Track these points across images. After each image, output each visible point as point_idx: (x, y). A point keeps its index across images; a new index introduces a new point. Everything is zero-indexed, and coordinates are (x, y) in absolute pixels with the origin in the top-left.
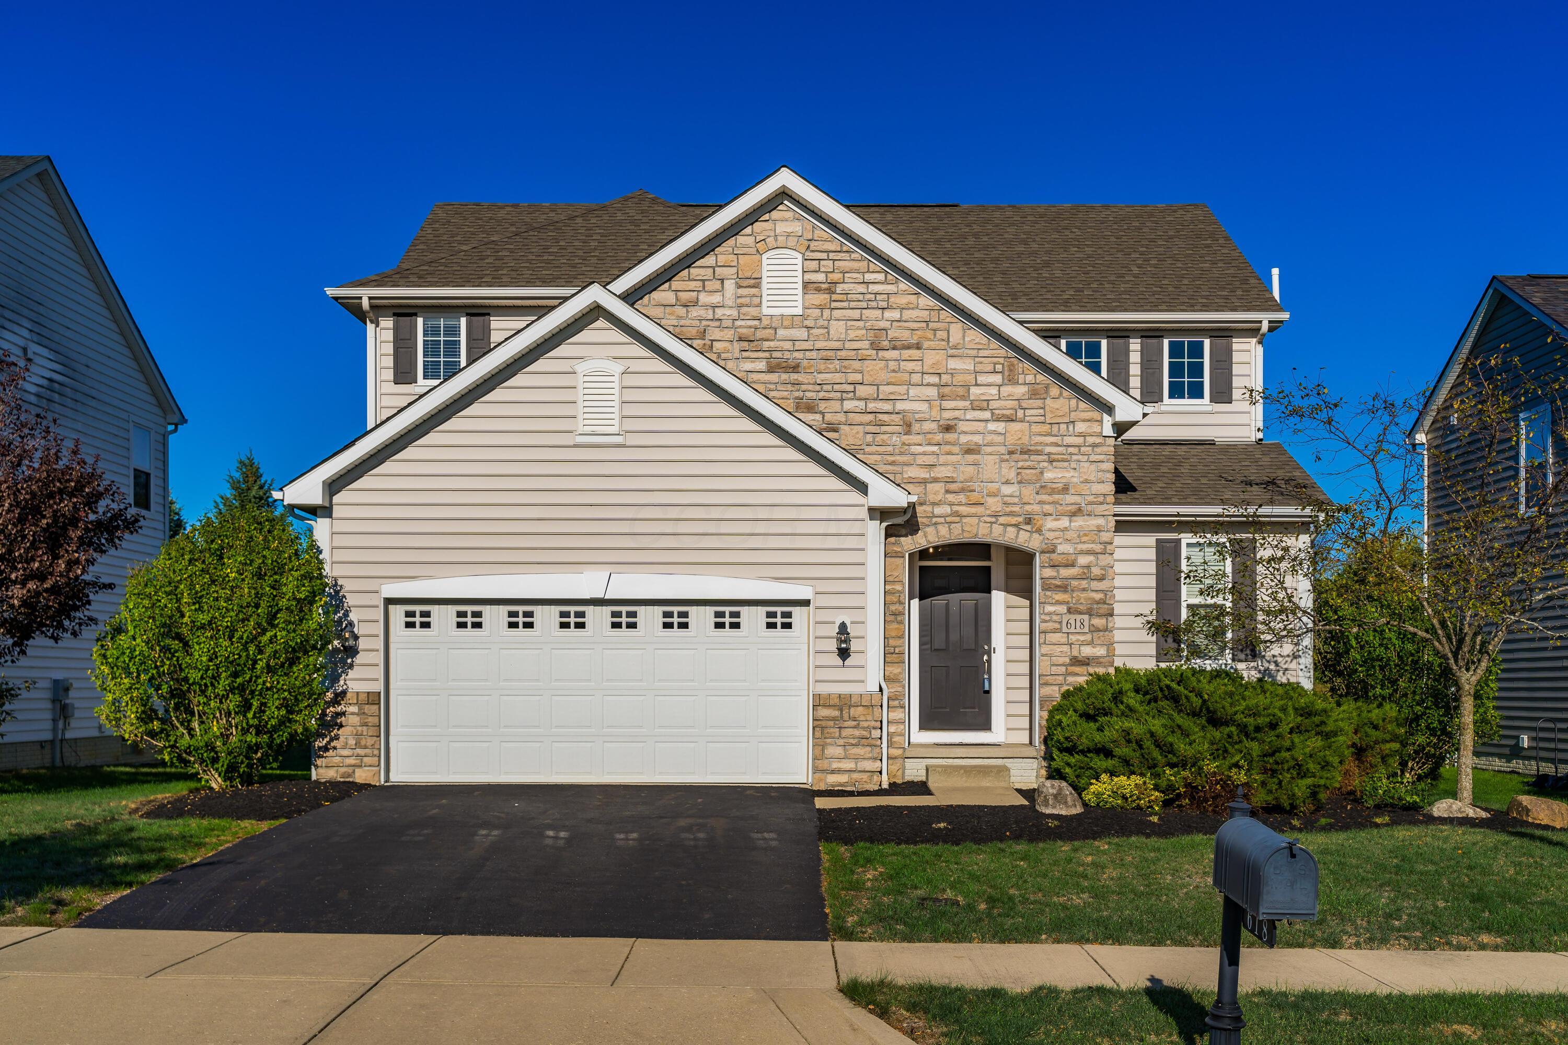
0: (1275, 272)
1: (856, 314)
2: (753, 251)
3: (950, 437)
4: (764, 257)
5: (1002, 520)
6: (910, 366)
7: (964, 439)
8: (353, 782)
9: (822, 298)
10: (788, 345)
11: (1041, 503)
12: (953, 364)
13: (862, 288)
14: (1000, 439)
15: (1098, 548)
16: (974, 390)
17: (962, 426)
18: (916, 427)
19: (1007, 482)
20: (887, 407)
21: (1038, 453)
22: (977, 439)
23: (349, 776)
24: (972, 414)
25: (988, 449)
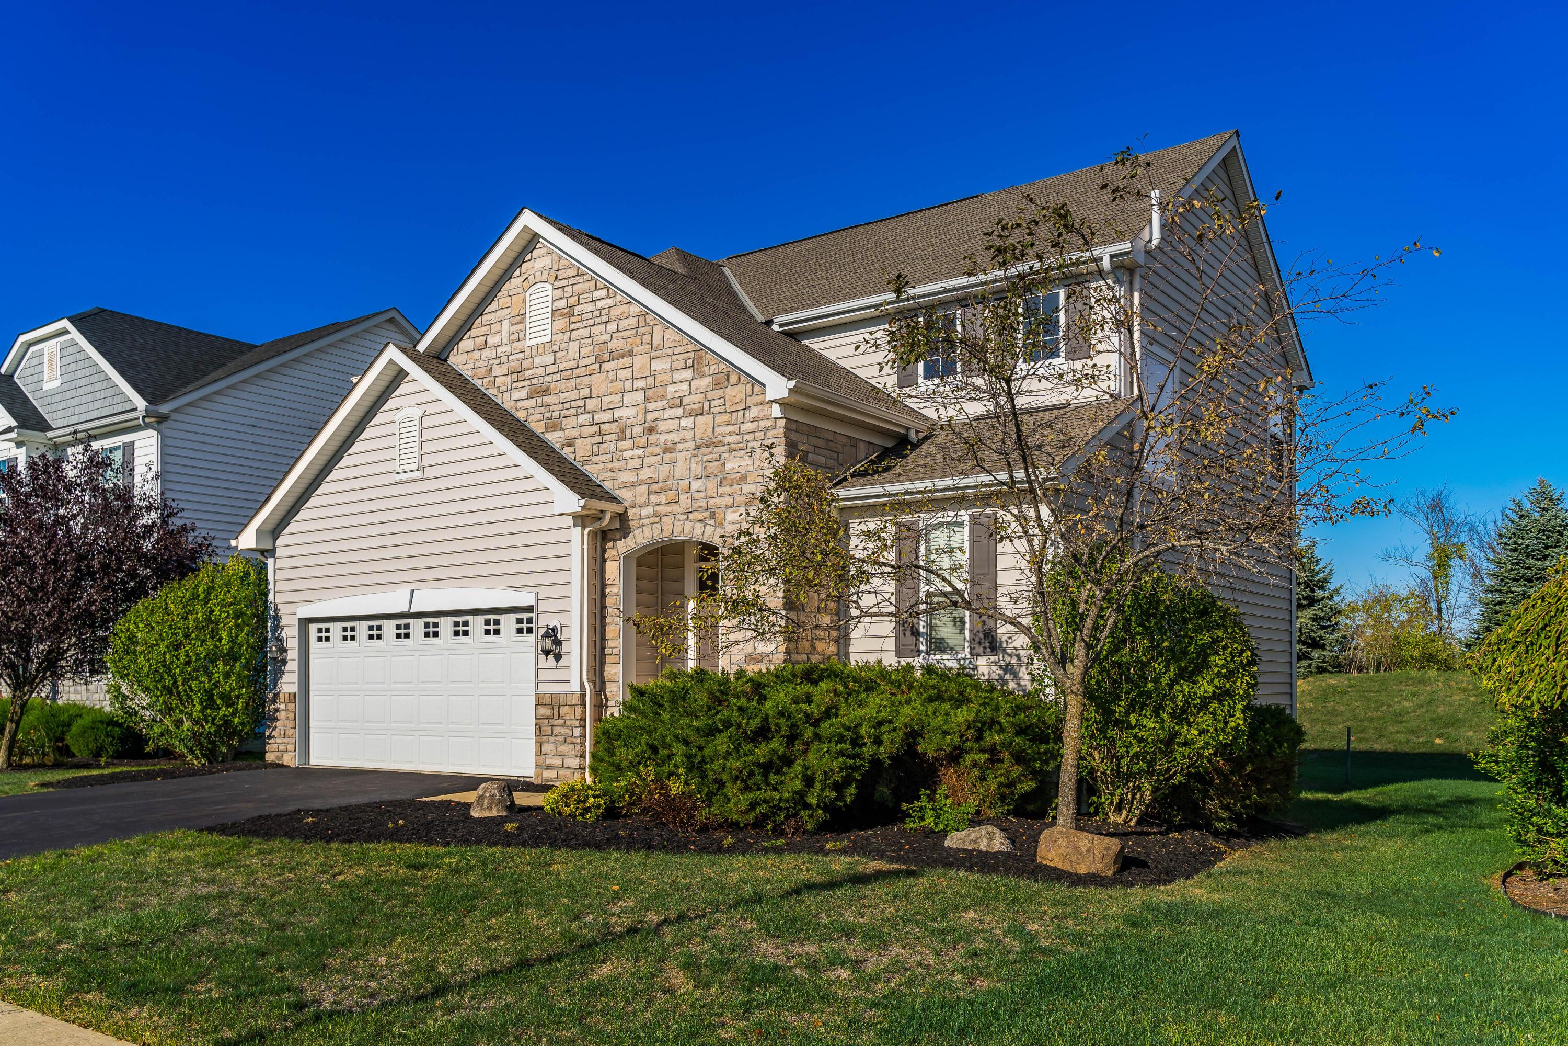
1: (587, 332)
2: (520, 290)
3: (653, 438)
4: (528, 294)
5: (692, 516)
6: (624, 374)
7: (663, 438)
9: (564, 322)
10: (542, 371)
11: (723, 495)
12: (655, 365)
13: (591, 307)
14: (689, 435)
16: (671, 389)
17: (662, 426)
18: (628, 433)
19: (696, 478)
20: (608, 416)
21: (721, 444)
22: (672, 437)
24: (669, 413)
25: (680, 447)
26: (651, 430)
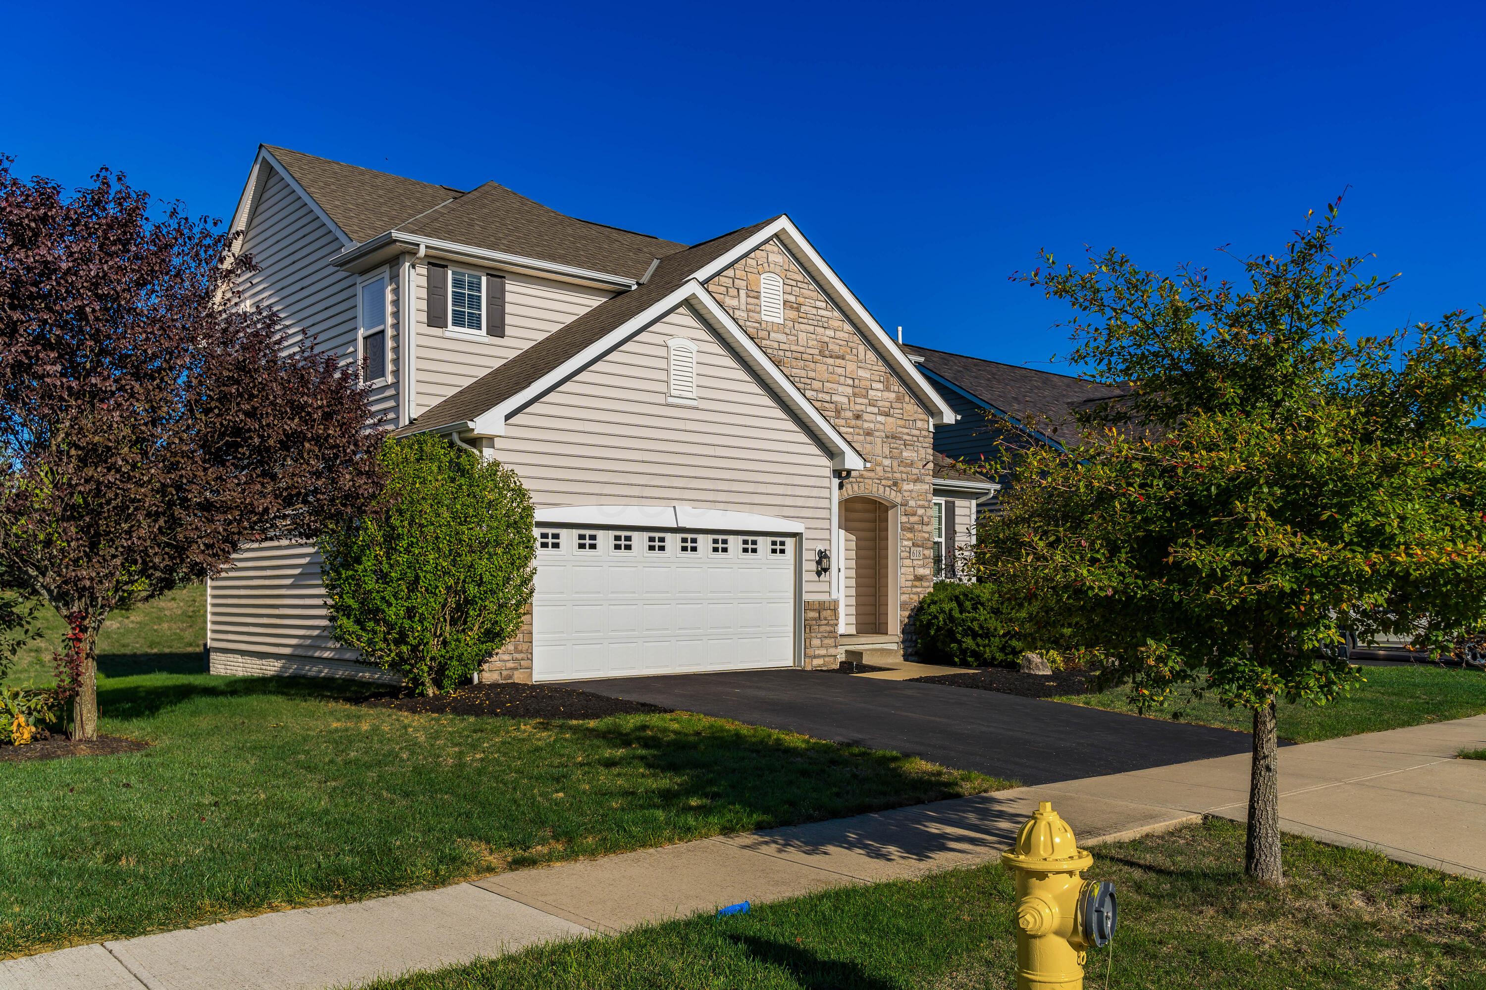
0: (900, 328)
1: (811, 329)
2: (756, 271)
3: (859, 423)
4: (763, 276)
5: (883, 482)
6: (840, 371)
7: (866, 425)
8: (514, 683)
9: (793, 314)
10: (776, 345)
11: (901, 472)
12: (861, 373)
13: (814, 311)
14: (882, 427)
15: (926, 504)
16: (870, 392)
17: (866, 416)
18: (842, 414)
19: (886, 457)
20: (828, 398)
21: (900, 439)
22: (872, 426)
23: (510, 677)
24: (870, 409)
25: (877, 434)
26: (858, 417)
